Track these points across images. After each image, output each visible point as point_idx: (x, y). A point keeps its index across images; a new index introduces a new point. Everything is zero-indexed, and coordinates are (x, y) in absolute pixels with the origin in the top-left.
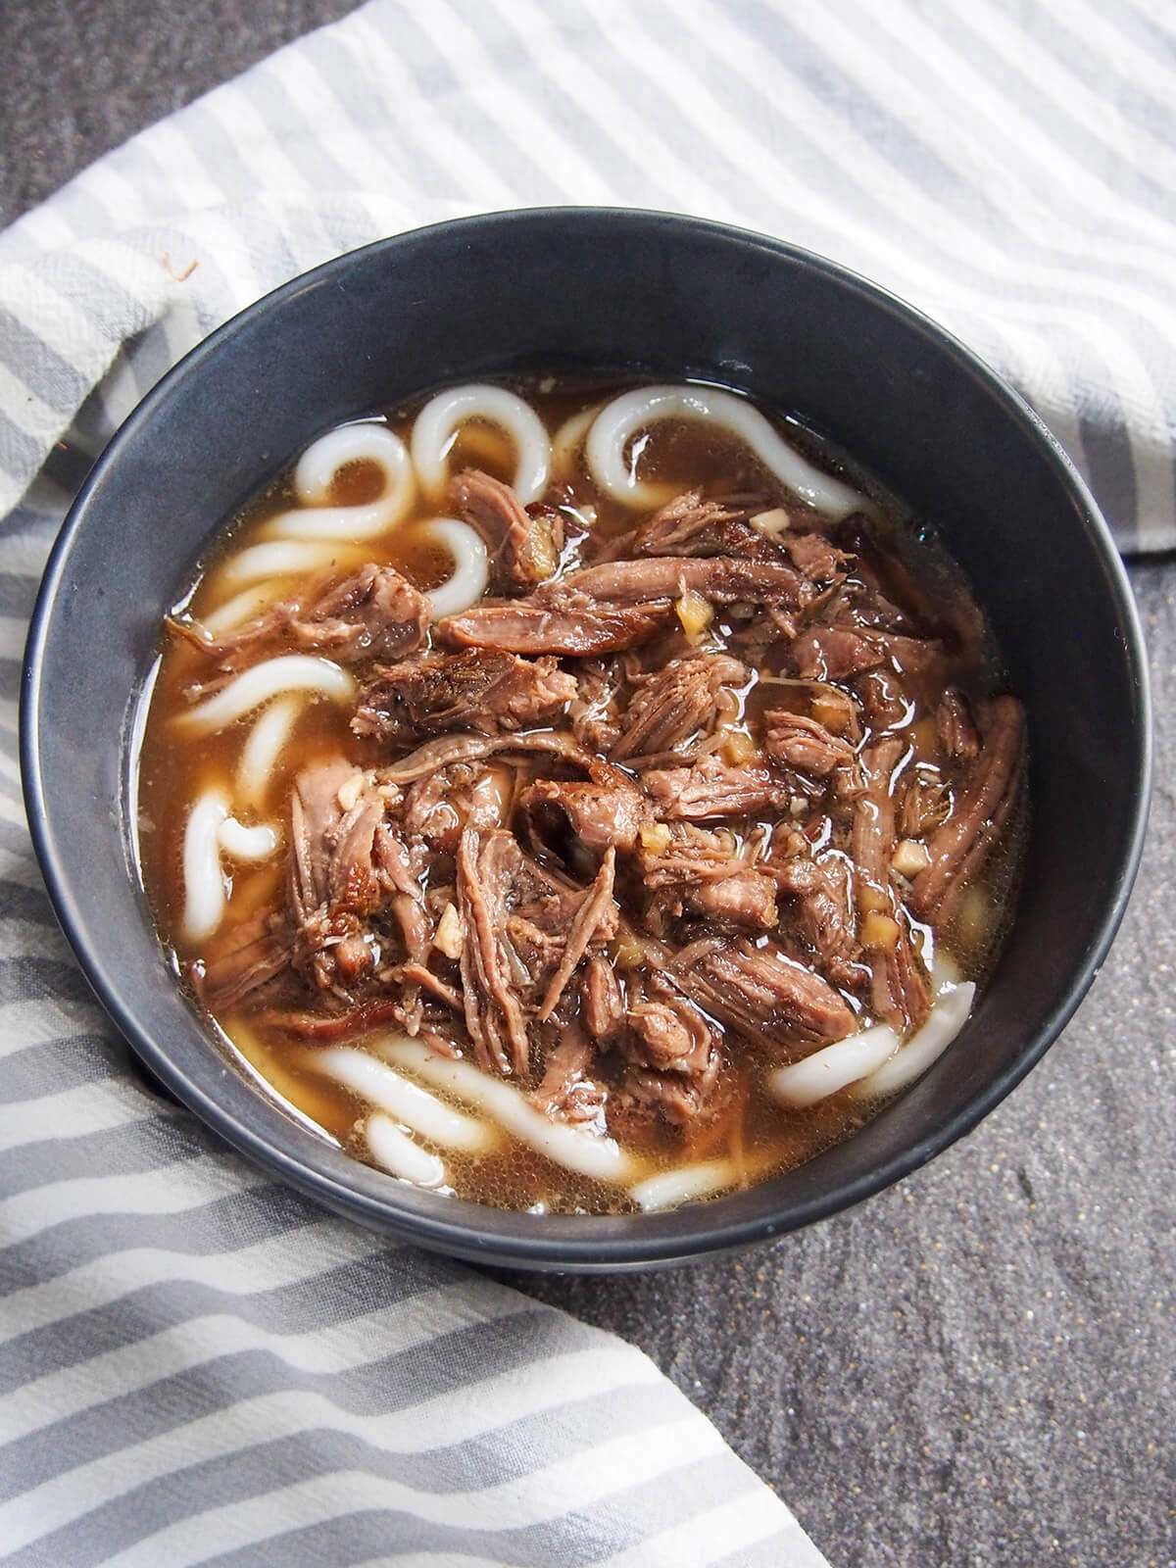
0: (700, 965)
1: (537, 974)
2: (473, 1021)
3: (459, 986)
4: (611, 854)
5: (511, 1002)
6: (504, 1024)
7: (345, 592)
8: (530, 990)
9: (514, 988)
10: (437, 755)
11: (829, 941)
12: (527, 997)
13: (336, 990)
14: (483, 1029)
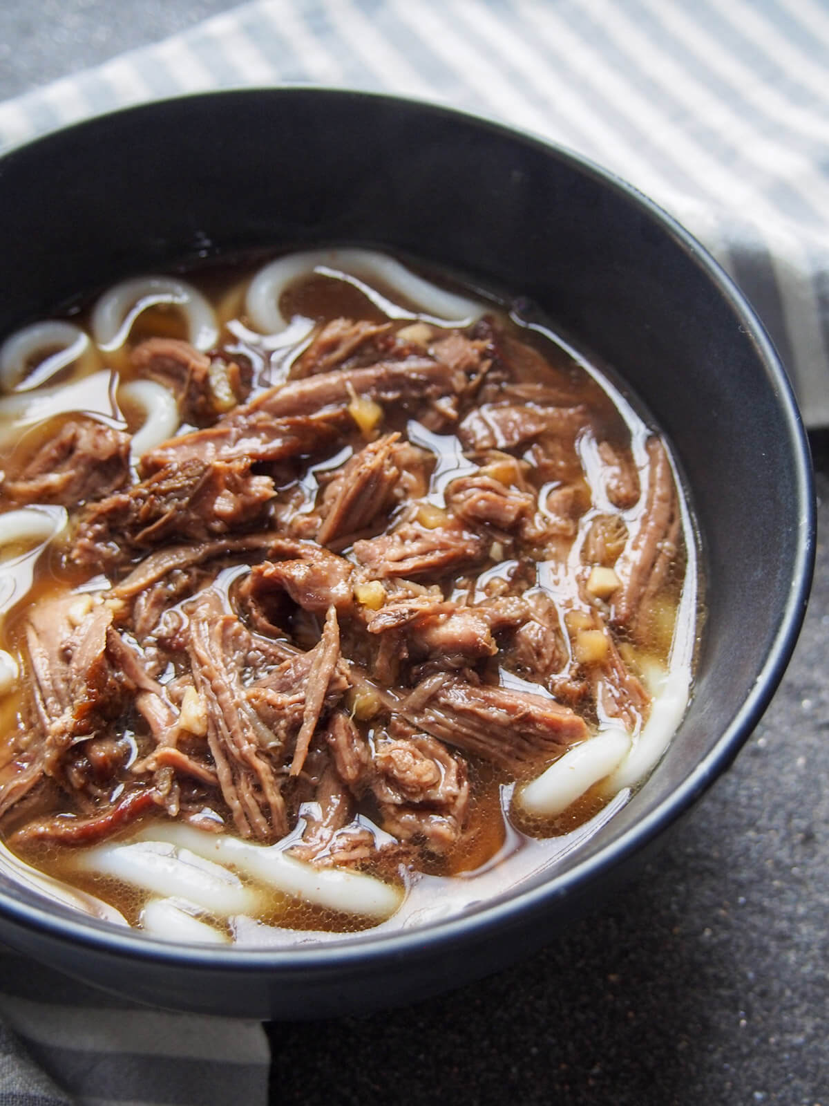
0: (432, 700)
1: (282, 733)
2: (228, 791)
3: (211, 761)
4: (332, 612)
5: (262, 765)
6: (258, 788)
7: (50, 450)
8: (278, 752)
9: (262, 752)
10: (156, 565)
11: (547, 662)
12: (276, 759)
13: (92, 788)
14: (239, 797)
